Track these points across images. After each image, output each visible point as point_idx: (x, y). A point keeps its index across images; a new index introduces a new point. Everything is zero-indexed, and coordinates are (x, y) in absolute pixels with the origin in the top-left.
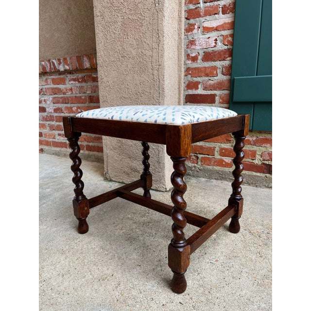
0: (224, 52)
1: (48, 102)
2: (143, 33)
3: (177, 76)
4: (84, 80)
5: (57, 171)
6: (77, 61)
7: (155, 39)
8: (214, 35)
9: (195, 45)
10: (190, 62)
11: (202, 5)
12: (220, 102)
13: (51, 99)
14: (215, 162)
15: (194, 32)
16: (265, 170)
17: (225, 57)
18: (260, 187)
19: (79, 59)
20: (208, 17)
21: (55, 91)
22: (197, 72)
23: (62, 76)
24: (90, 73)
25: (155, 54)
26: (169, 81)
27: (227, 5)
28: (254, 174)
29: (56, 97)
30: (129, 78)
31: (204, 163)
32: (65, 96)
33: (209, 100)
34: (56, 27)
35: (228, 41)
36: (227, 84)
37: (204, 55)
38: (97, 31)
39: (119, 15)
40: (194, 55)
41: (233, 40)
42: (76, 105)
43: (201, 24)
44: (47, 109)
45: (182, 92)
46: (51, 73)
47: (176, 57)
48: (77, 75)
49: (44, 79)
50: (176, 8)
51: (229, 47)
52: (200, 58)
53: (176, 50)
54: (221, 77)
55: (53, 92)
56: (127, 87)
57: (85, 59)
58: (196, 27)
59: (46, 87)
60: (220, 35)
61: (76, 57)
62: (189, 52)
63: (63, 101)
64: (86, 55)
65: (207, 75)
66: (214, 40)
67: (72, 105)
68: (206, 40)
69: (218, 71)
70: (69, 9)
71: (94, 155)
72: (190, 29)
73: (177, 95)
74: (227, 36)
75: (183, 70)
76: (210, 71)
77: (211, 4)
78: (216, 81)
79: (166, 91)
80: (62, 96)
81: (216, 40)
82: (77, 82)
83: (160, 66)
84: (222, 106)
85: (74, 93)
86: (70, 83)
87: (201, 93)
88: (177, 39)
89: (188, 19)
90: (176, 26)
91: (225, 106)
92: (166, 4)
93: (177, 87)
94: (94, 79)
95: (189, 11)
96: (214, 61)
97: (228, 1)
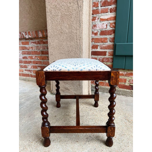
0: (111, 31)
2: (72, 22)
3: (88, 42)
4: (39, 43)
5: (26, 89)
6: (36, 34)
7: (78, 25)
8: (106, 23)
9: (96, 27)
10: (94, 35)
11: (100, 8)
12: (109, 55)
13: (21, 52)
14: (106, 84)
15: (95, 21)
16: (131, 88)
17: (111, 33)
18: (128, 96)
19: (37, 32)
20: (103, 13)
22: (97, 40)
23: (27, 41)
24: (42, 40)
25: (78, 32)
26: (84, 45)
27: (113, 8)
28: (125, 90)
29: (24, 51)
30: (64, 43)
31: (101, 85)
32: (29, 51)
33: (103, 54)
34: (24, 16)
35: (113, 26)
36: (112, 46)
37: (101, 32)
38: (47, 20)
39: (60, 12)
40: (95, 32)
41: (115, 25)
42: (34, 55)
43: (99, 17)
45: (91, 50)
46: (21, 39)
47: (88, 33)
48: (35, 40)
50: (88, 9)
51: (113, 28)
52: (99, 33)
53: (88, 30)
54: (109, 43)
55: (22, 49)
56: (63, 48)
57: (40, 32)
58: (97, 18)
60: (109, 23)
61: (35, 31)
62: (93, 30)
63: (27, 53)
64: (40, 31)
65: (102, 42)
66: (106, 25)
67: (32, 55)
68: (102, 25)
69: (108, 40)
70: (31, 7)
72: (94, 19)
73: (88, 52)
74: (112, 23)
75: (91, 39)
76: (104, 40)
77: (105, 7)
78: (106, 45)
79: (84, 50)
80: (27, 50)
82: (35, 44)
83: (81, 38)
84: (110, 57)
85: (34, 49)
86: (32, 44)
87: (99, 51)
88: (88, 24)
89: (93, 15)
90: (88, 18)
91: (111, 57)
92: (84, 8)
93: (88, 48)
94: (44, 43)
95: (93, 11)
96: (106, 35)
97: (113, 6)
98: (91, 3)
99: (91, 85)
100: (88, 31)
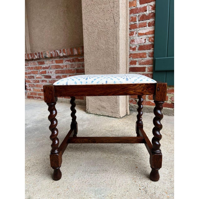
0: (150, 45)
1: (53, 73)
2: (108, 38)
3: (125, 58)
4: (73, 61)
6: (70, 51)
7: (114, 40)
8: (144, 37)
9: (134, 42)
10: (132, 51)
11: (137, 22)
12: (148, 71)
13: (54, 71)
14: (146, 103)
15: (133, 36)
16: (173, 107)
17: (150, 48)
18: (170, 115)
19: (72, 50)
20: (141, 28)
21: (57, 67)
22: (135, 55)
23: (61, 59)
24: (77, 57)
25: (114, 48)
26: (121, 61)
27: (151, 22)
28: (167, 108)
29: (57, 70)
30: (101, 60)
32: (62, 69)
33: (142, 70)
34: (58, 33)
35: (152, 40)
36: (151, 62)
37: (139, 47)
38: (84, 37)
39: (96, 29)
40: (133, 47)
41: (154, 39)
43: (137, 32)
44: (52, 77)
45: (128, 66)
46: (55, 57)
48: (70, 58)
49: (51, 60)
50: (125, 24)
51: (152, 43)
52: (137, 48)
53: (125, 45)
54: (148, 58)
55: (56, 67)
56: (100, 64)
57: (75, 50)
58: (135, 33)
59: (52, 65)
60: (147, 37)
61: (70, 49)
62: (131, 45)
63: (61, 72)
64: (76, 48)
65: (141, 57)
68: (140, 39)
69: (147, 55)
70: (66, 24)
71: (78, 101)
72: (131, 34)
73: (126, 68)
74: (151, 37)
75: (128, 55)
76: (143, 55)
77: (143, 22)
78: (145, 60)
79: (120, 66)
80: (61, 69)
81: (145, 39)
82: (69, 62)
83: (117, 54)
84: (149, 73)
85: (68, 68)
86: (66, 62)
87: (138, 67)
88: (125, 40)
89: (131, 29)
90: (125, 33)
91: (151, 73)
92: (121, 24)
93: (125, 63)
94: (79, 61)
95: (131, 25)
96: (145, 50)
97: (151, 20)
98: (128, 18)
99: (129, 105)
100: (125, 47)
